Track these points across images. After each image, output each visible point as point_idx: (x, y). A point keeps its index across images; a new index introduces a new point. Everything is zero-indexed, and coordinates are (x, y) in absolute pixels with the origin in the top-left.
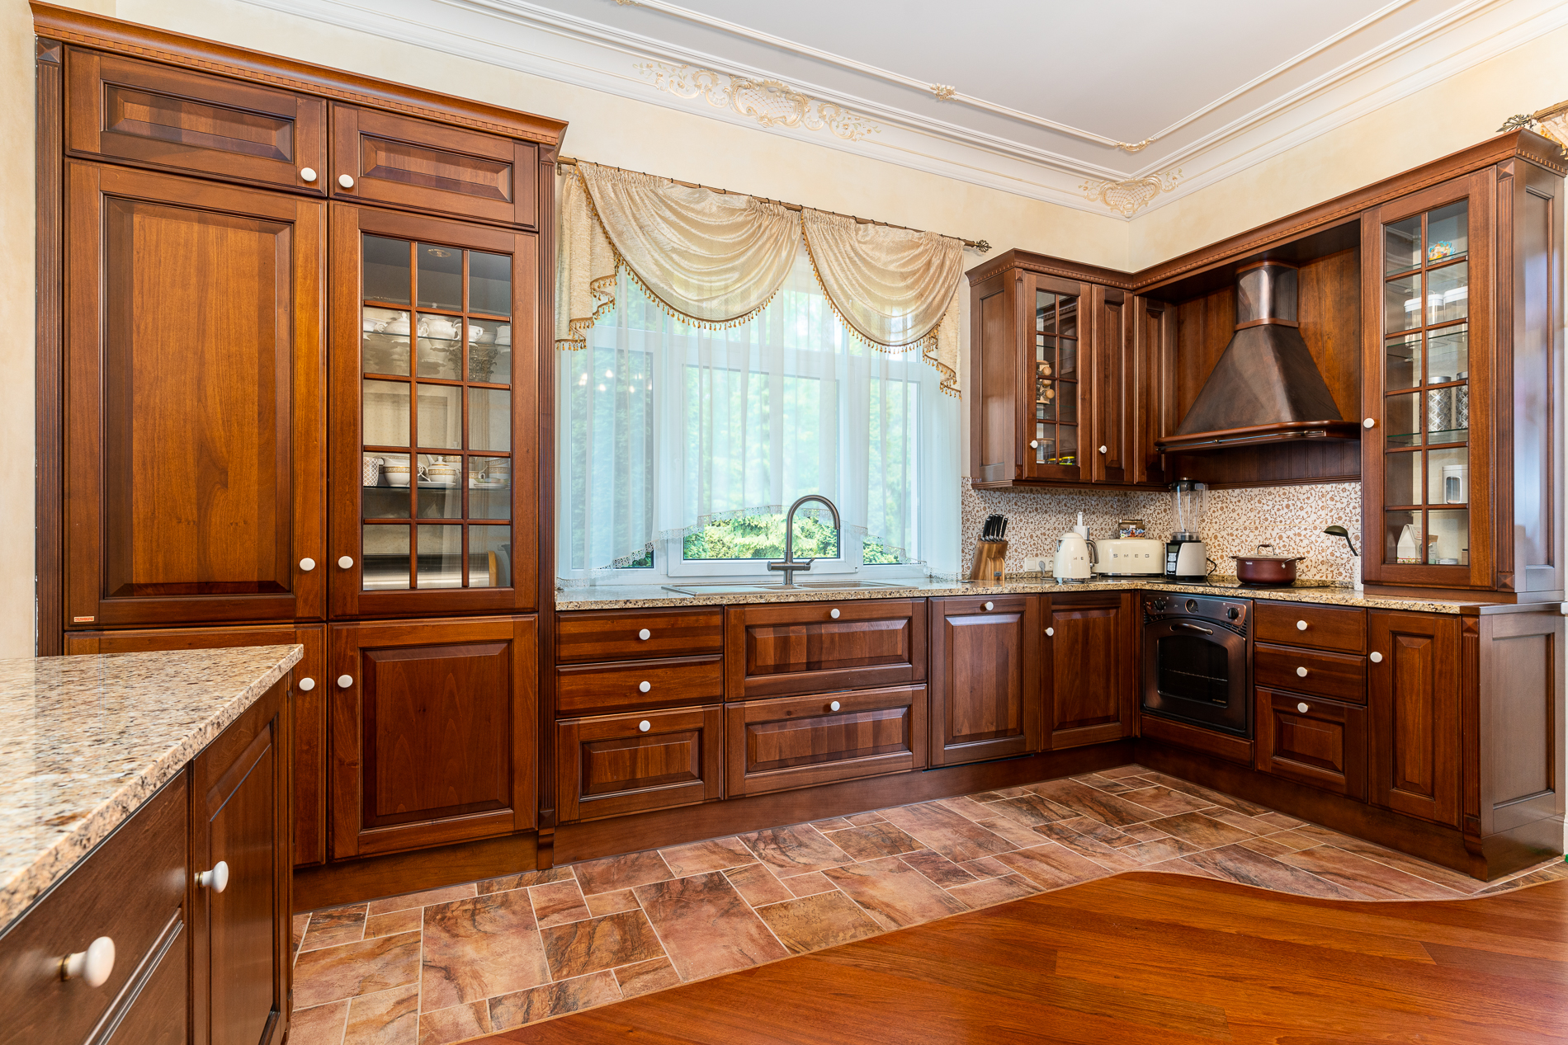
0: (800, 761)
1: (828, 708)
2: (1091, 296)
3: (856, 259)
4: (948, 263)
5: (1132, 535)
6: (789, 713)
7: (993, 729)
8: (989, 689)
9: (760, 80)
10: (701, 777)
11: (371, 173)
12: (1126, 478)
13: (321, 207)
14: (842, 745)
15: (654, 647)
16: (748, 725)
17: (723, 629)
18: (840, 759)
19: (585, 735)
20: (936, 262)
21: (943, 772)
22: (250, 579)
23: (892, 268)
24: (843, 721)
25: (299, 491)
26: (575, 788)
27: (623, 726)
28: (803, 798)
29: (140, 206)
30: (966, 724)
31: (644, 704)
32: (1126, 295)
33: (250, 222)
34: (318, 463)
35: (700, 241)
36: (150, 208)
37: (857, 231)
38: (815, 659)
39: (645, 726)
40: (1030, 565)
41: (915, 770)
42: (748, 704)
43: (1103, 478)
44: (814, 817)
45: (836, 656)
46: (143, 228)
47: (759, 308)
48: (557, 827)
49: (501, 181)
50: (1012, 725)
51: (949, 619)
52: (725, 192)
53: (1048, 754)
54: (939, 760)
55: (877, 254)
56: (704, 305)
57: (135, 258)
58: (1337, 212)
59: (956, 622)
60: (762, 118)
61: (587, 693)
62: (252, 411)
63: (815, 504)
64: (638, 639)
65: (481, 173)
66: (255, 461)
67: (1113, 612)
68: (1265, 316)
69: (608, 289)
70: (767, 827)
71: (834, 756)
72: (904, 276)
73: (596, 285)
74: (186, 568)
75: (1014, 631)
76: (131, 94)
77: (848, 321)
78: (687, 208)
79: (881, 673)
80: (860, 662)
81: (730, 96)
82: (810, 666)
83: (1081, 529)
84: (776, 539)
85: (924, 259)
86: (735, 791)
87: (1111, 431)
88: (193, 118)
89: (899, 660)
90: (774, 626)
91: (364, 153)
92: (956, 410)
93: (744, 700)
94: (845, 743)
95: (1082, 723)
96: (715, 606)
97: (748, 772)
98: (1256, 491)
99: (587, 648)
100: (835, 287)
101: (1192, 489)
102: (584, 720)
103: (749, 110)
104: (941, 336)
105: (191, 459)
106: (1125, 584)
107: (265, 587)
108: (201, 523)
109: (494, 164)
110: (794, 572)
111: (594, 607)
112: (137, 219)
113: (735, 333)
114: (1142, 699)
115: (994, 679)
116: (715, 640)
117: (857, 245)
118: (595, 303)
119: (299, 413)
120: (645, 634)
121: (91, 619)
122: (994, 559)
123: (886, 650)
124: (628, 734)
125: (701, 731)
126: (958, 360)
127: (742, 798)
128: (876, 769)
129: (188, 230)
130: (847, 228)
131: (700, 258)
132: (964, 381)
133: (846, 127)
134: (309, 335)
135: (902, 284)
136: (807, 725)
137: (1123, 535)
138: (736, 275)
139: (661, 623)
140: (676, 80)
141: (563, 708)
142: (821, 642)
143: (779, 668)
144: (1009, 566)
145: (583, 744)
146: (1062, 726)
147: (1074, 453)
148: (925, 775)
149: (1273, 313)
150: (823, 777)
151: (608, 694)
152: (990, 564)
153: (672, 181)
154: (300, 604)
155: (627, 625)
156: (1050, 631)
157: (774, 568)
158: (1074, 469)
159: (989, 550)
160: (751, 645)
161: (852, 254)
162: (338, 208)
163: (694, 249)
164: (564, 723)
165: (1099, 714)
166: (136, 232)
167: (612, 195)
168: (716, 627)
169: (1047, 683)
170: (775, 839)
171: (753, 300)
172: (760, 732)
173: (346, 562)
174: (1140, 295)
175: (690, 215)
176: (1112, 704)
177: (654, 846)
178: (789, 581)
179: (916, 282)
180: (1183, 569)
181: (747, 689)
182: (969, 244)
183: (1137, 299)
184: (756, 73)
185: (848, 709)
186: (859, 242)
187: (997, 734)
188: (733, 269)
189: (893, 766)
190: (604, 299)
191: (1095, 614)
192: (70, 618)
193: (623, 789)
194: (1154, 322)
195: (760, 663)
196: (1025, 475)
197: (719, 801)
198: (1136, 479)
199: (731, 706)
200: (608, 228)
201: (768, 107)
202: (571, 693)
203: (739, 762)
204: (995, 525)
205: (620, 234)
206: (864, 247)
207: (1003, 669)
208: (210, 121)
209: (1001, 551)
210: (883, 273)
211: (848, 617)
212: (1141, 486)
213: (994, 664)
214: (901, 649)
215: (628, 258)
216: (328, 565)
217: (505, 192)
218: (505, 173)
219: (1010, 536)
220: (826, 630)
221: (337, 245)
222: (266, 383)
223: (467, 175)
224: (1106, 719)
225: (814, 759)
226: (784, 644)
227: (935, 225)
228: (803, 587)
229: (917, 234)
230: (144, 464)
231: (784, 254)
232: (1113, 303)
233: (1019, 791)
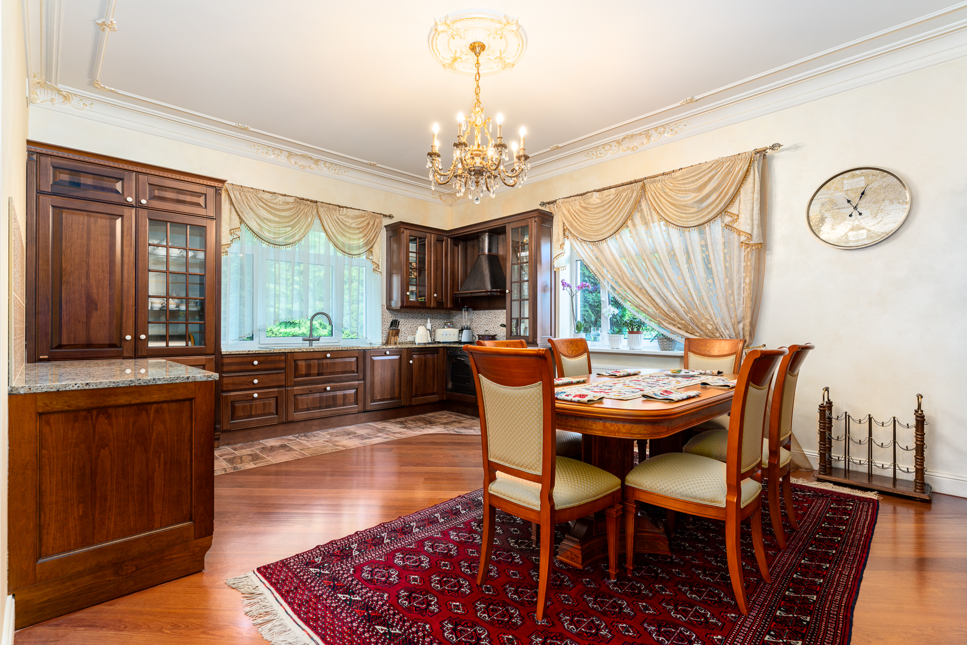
0: (315, 408)
1: (325, 389)
2: (431, 239)
3: (339, 222)
4: (376, 224)
5: (449, 327)
6: (311, 391)
7: (389, 397)
8: (388, 383)
9: (300, 154)
10: (277, 414)
11: (153, 197)
12: (445, 306)
13: (133, 211)
14: (331, 403)
15: (259, 367)
16: (295, 395)
17: (286, 361)
18: (330, 408)
19: (232, 399)
20: (371, 223)
21: (370, 413)
22: (106, 343)
23: (353, 225)
24: (331, 394)
25: (125, 312)
26: (229, 418)
27: (247, 395)
28: (315, 422)
29: (65, 210)
30: (379, 395)
31: (255, 388)
32: (445, 238)
33: (106, 216)
34: (132, 302)
35: (275, 215)
36: (69, 211)
37: (339, 211)
38: (321, 372)
39: (256, 395)
40: (410, 338)
41: (359, 412)
42: (295, 388)
43: (435, 306)
44: (320, 429)
45: (329, 370)
46: (66, 218)
47: (300, 240)
48: (222, 432)
49: (201, 200)
50: (397, 395)
51: (373, 358)
52: (285, 195)
53: (410, 406)
54: (368, 408)
55: (347, 220)
56: (277, 240)
57: (63, 229)
58: (501, 222)
59: (375, 358)
60: (301, 166)
61: (233, 384)
62: (107, 283)
63: (319, 316)
64: (253, 364)
65: (194, 198)
66: (108, 301)
67: (436, 355)
68: (486, 251)
69: (237, 233)
70: (302, 433)
71: (327, 407)
72: (358, 229)
73: (232, 231)
74: (82, 339)
75: (398, 362)
76: (62, 170)
77: (336, 246)
78: (269, 202)
79: (346, 377)
80: (338, 373)
81: (288, 158)
82: (319, 374)
83: (429, 326)
84: (305, 330)
85: (366, 222)
86: (290, 419)
87: (439, 289)
88: (85, 179)
89: (353, 372)
90: (305, 360)
91: (150, 191)
92: (380, 280)
93: (293, 386)
94: (333, 402)
95: (424, 395)
96: (282, 353)
97: (295, 412)
98: (487, 311)
99: (233, 368)
100: (330, 233)
101: (467, 310)
102: (232, 394)
103: (295, 163)
104: (374, 251)
105: (84, 300)
106: (441, 345)
107: (112, 345)
108: (88, 323)
109: (199, 195)
110: (313, 342)
111: (236, 353)
112: (64, 215)
113: (289, 249)
114: (447, 386)
115: (390, 379)
116: (283, 365)
117: (339, 216)
118: (231, 238)
119: (125, 284)
120: (256, 363)
121: (47, 357)
122: (394, 336)
123: (348, 369)
124: (249, 398)
125: (277, 398)
126: (380, 260)
127: (292, 422)
128: (344, 411)
129: (82, 219)
130: (335, 210)
131: (275, 222)
132: (383, 268)
133: (335, 170)
134: (129, 256)
135: (358, 231)
136: (317, 395)
137: (446, 327)
138: (290, 229)
139: (262, 359)
140: (265, 151)
141: (224, 389)
142: (323, 366)
143: (306, 375)
144: (400, 339)
145: (232, 402)
146: (416, 396)
147: (424, 296)
148: (363, 414)
149: (490, 250)
150: (324, 414)
151: (241, 384)
152: (393, 338)
153: (264, 191)
154: (125, 352)
155: (249, 359)
156: (411, 362)
157: (305, 340)
158: (425, 303)
159: (392, 333)
160: (296, 366)
161: (337, 220)
162: (140, 211)
163: (272, 218)
164: (224, 394)
165: (431, 392)
166: (64, 220)
167: (239, 197)
168: (282, 360)
169: (410, 381)
170: (305, 436)
171: (297, 238)
172: (299, 398)
173: (143, 337)
174: (450, 238)
175: (272, 205)
176: (435, 388)
177: (258, 439)
178: (311, 345)
179: (364, 230)
180: (464, 339)
181: (295, 382)
182: (385, 216)
183: (449, 239)
184: (299, 152)
185: (333, 390)
186: (340, 215)
187: (391, 399)
188: (288, 226)
189: (350, 410)
190: (235, 236)
191: (429, 356)
192: (38, 356)
193: (247, 418)
194: (456, 248)
195: (299, 373)
196: (405, 305)
197: (284, 423)
198: (449, 306)
199: (289, 388)
200: (238, 210)
201: (302, 162)
202: (227, 384)
203: (291, 408)
204: (394, 323)
205: (242, 212)
206: (342, 217)
207: (393, 375)
208: (92, 180)
209: (397, 333)
210: (350, 227)
211: (333, 356)
212: (451, 309)
213: (390, 374)
214: (354, 368)
215: (246, 221)
216: (136, 338)
217: (203, 205)
218: (203, 197)
219: (401, 327)
220: (324, 361)
221: (139, 224)
222: (112, 272)
223: (188, 198)
224: (433, 394)
225: (320, 408)
226: (309, 367)
227: (370, 209)
228: (316, 346)
229: (364, 212)
230: (66, 302)
231: (309, 219)
232: (439, 241)
233: (398, 420)
